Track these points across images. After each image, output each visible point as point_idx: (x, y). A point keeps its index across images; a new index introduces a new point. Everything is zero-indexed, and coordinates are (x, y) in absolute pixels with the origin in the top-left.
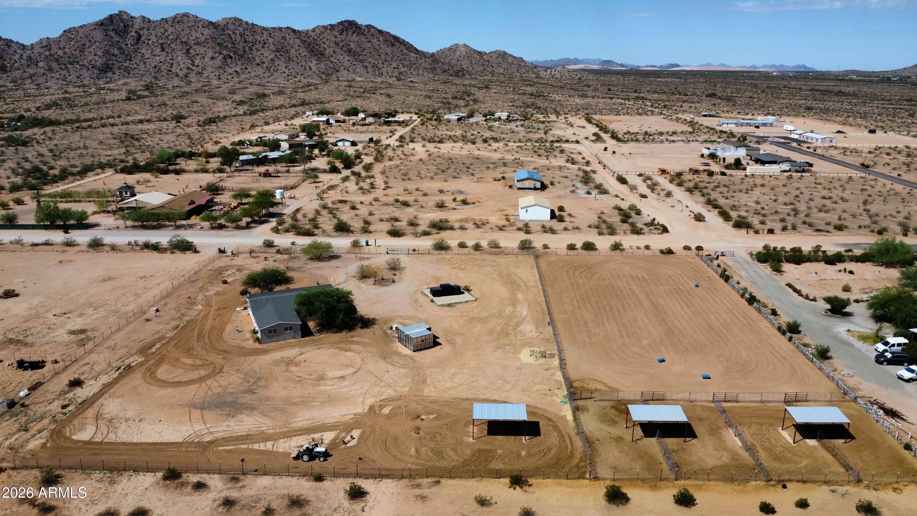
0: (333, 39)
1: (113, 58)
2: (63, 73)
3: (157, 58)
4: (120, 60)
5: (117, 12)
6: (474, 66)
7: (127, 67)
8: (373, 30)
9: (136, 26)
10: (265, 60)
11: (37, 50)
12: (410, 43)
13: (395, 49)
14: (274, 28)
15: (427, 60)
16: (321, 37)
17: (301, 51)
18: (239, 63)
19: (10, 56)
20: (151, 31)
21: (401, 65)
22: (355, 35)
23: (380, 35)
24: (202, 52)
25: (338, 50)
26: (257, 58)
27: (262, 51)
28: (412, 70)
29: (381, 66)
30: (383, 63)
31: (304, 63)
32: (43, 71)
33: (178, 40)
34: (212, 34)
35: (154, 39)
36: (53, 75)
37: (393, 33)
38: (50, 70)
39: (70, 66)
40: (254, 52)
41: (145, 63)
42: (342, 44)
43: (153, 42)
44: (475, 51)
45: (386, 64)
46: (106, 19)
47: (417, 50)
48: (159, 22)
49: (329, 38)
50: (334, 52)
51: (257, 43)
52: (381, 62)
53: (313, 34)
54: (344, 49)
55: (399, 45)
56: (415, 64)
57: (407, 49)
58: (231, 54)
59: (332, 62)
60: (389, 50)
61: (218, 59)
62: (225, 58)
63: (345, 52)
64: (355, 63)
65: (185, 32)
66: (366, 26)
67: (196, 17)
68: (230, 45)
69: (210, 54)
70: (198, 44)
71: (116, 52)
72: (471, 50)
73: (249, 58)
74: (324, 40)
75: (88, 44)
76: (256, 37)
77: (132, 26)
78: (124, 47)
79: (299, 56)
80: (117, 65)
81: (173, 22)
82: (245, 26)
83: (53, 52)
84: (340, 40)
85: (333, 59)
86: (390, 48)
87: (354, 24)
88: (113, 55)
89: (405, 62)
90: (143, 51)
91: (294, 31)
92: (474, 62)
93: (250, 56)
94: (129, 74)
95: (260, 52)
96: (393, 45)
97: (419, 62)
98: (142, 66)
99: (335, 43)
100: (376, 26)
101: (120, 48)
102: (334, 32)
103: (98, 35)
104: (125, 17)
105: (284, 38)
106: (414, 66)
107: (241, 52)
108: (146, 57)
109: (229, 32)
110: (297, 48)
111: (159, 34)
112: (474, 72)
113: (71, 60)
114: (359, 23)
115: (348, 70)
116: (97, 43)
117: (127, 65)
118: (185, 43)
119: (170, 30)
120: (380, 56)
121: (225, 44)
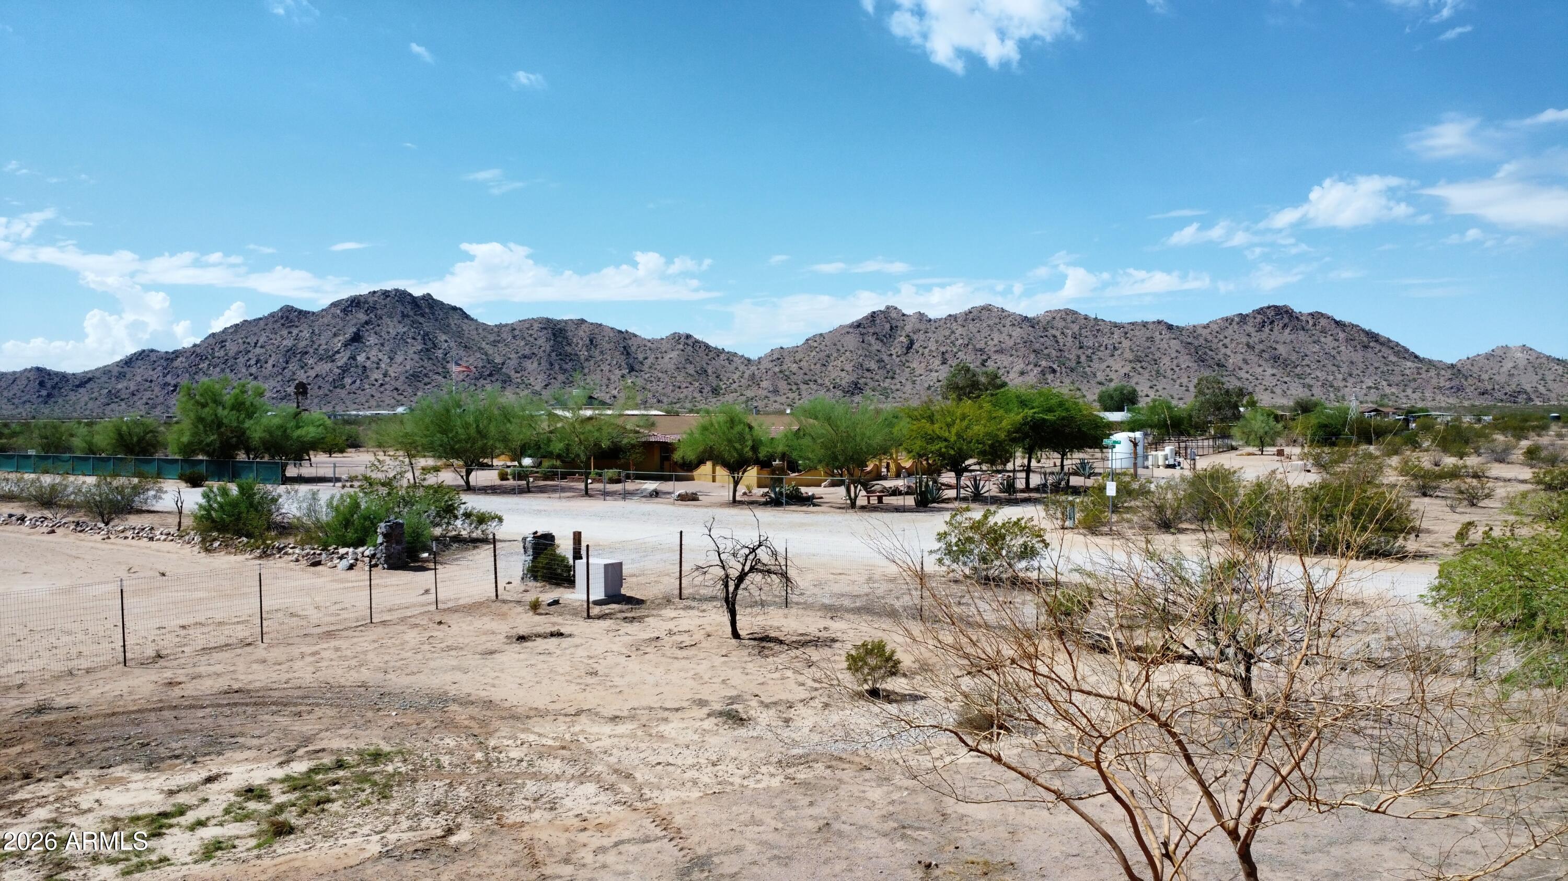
0: (1244, 340)
1: (868, 374)
2: (791, 395)
3: (934, 374)
4: (877, 377)
5: (883, 308)
6: (1551, 385)
7: (885, 388)
8: (1323, 322)
9: (908, 328)
10: (1113, 375)
11: (766, 364)
12: (1402, 344)
13: (1370, 354)
14: (1133, 324)
15: (1443, 372)
16: (1221, 337)
17: (1181, 360)
18: (1067, 381)
19: (727, 375)
20: (929, 335)
21: (1384, 383)
22: (1287, 331)
23: (1338, 330)
24: (1006, 363)
25: (1253, 358)
26: (1098, 374)
27: (1110, 361)
28: (1409, 391)
29: (1342, 384)
30: (1344, 379)
31: (1184, 380)
32: (765, 393)
33: (970, 347)
34: (1025, 336)
35: (932, 346)
36: (778, 398)
37: (1367, 327)
38: (776, 391)
39: (803, 387)
40: (1095, 364)
41: (914, 382)
42: (1261, 347)
43: (930, 351)
44: (1548, 358)
45: (1351, 381)
46: (866, 318)
47: (1416, 357)
48: (943, 321)
49: (1236, 337)
50: (1245, 361)
51: (1102, 348)
52: (1340, 377)
53: (1205, 332)
54: (1265, 355)
55: (1378, 347)
56: (1415, 380)
57: (1397, 354)
58: (1055, 366)
59: (1239, 379)
60: (1358, 357)
61: (1032, 374)
62: (1043, 373)
63: (1266, 360)
64: (1286, 379)
65: (983, 334)
66: (1311, 314)
67: (1003, 310)
68: (1054, 353)
69: (1020, 366)
70: (1000, 351)
71: (873, 365)
72: (1539, 356)
73: (1085, 373)
74: (1225, 341)
75: (835, 355)
76: (1100, 339)
77: (903, 328)
78: (886, 358)
79: (1177, 369)
80: (872, 384)
81: (966, 320)
82: (1084, 321)
83: (785, 367)
84: (1257, 340)
85: (1242, 374)
86: (1361, 353)
87: (1287, 312)
88: (868, 370)
89: (1391, 378)
90: (914, 365)
91: (1170, 327)
92: (1552, 377)
93: (1087, 369)
94: (887, 397)
95: (1106, 364)
96: (1366, 347)
97: (1424, 376)
98: (909, 386)
99: (1248, 345)
100: (1330, 314)
101: (881, 361)
102: (1245, 327)
103: (851, 341)
104: (894, 315)
105: (1151, 339)
106: (1413, 385)
107: (1073, 364)
108: (917, 373)
109: (1054, 332)
110: (1173, 355)
111: (941, 338)
112: (1553, 395)
113: (807, 378)
114: (1297, 310)
115: (1273, 392)
116: (847, 353)
117: (886, 385)
118: (981, 350)
119: (960, 331)
120: (1338, 367)
121: (1046, 352)
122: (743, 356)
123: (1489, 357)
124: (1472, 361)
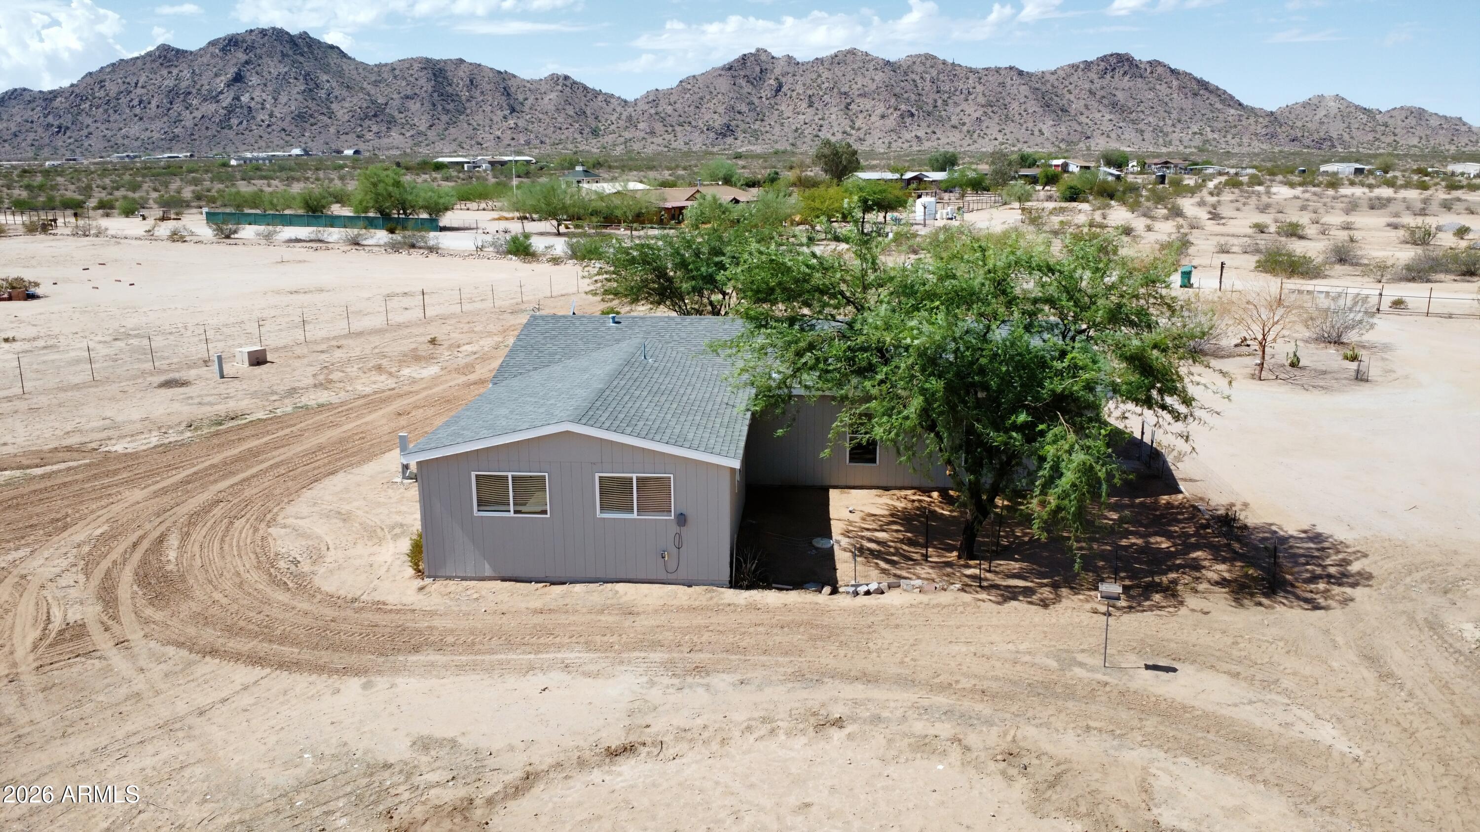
0: (1087, 86)
1: (738, 116)
2: (666, 136)
3: (801, 117)
4: (748, 120)
5: (753, 51)
6: (1355, 133)
7: (755, 131)
8: (1160, 70)
9: (777, 71)
10: (966, 119)
11: (642, 106)
12: (1229, 92)
13: (1198, 101)
14: (987, 69)
15: (1261, 120)
16: (1067, 83)
17: (1028, 105)
18: (924, 124)
19: (606, 116)
20: (797, 78)
21: (1208, 129)
22: (1127, 78)
23: (1173, 78)
24: (868, 107)
25: (1094, 104)
26: (953, 118)
27: (964, 105)
28: (1229, 137)
29: (1170, 130)
30: (1173, 125)
31: (1030, 125)
32: (642, 134)
33: (835, 90)
34: (887, 80)
35: (800, 89)
36: (655, 140)
37: (1198, 75)
38: (652, 133)
39: (678, 129)
40: (950, 108)
41: (782, 125)
42: (1102, 93)
43: (798, 94)
44: (1357, 107)
45: (1179, 126)
46: (737, 61)
47: (1240, 104)
48: (809, 66)
49: (1080, 83)
50: (1087, 107)
51: (958, 93)
52: (1170, 122)
53: (1052, 78)
54: (1105, 101)
55: (1207, 94)
56: (1235, 126)
57: (1223, 101)
58: (913, 110)
59: (1080, 124)
60: (1188, 104)
61: (892, 118)
62: (902, 116)
63: (1105, 106)
64: (1121, 124)
65: (848, 78)
66: (1150, 62)
67: (867, 54)
68: (913, 97)
69: (881, 109)
70: (863, 95)
71: (744, 108)
72: (1349, 105)
73: (941, 117)
74: (1070, 87)
75: (708, 97)
76: (956, 84)
77: (772, 71)
78: (756, 101)
79: (1024, 114)
80: (743, 126)
81: (832, 63)
82: (942, 66)
83: (660, 109)
84: (1098, 86)
85: (1083, 119)
86: (1190, 100)
87: (1128, 60)
88: (739, 113)
89: (1215, 124)
90: (783, 108)
91: (1021, 73)
92: (1357, 126)
93: (943, 113)
94: (757, 139)
95: (960, 108)
96: (1195, 94)
97: (1244, 123)
98: (777, 129)
99: (1090, 92)
100: (1166, 62)
101: (751, 103)
102: (1089, 74)
103: (723, 84)
104: (763, 57)
105: (1002, 84)
106: (1233, 131)
107: (930, 108)
108: (785, 116)
109: (914, 76)
110: (1022, 101)
111: (809, 82)
112: (1355, 143)
113: (681, 119)
114: (1137, 58)
115: (1108, 136)
116: (720, 96)
117: (756, 127)
118: (845, 93)
119: (826, 74)
120: (1169, 113)
121: (906, 96)
122: (619, 98)
123: (1305, 105)
124: (1290, 109)
